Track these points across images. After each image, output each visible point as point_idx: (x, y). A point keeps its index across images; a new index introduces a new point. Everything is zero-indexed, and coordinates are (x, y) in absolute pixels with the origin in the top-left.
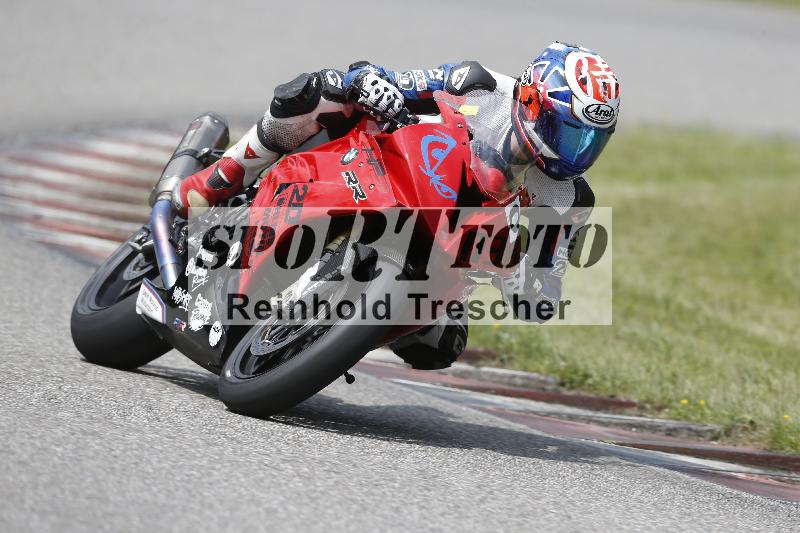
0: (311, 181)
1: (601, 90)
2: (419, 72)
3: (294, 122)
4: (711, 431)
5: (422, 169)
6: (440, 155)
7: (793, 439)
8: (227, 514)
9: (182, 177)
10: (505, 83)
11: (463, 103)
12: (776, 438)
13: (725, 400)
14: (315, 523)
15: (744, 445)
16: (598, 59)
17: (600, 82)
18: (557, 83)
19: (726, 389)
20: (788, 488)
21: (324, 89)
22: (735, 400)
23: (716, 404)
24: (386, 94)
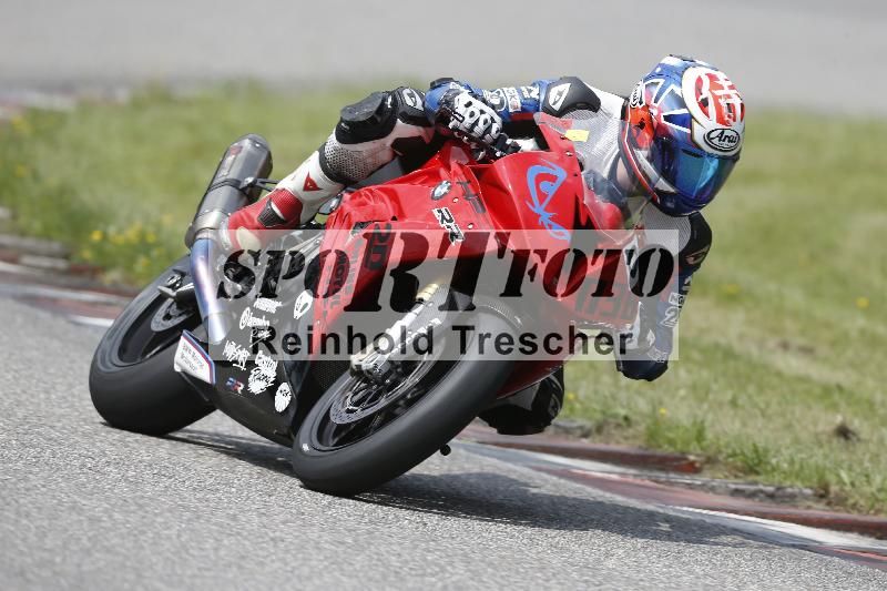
0: (394, 219)
1: (725, 110)
2: (511, 89)
3: (364, 148)
4: (581, 428)
5: (530, 206)
6: (550, 189)
7: (671, 435)
8: (45, 523)
9: (224, 212)
10: (611, 103)
11: (569, 128)
12: (652, 435)
13: (596, 392)
14: (143, 533)
15: (618, 443)
16: (721, 76)
17: (723, 102)
18: (674, 104)
19: (597, 381)
20: (666, 491)
21: (401, 110)
22: (607, 394)
23: (587, 398)
24: (483, 117)
